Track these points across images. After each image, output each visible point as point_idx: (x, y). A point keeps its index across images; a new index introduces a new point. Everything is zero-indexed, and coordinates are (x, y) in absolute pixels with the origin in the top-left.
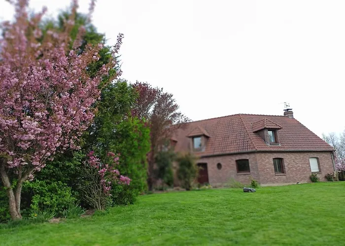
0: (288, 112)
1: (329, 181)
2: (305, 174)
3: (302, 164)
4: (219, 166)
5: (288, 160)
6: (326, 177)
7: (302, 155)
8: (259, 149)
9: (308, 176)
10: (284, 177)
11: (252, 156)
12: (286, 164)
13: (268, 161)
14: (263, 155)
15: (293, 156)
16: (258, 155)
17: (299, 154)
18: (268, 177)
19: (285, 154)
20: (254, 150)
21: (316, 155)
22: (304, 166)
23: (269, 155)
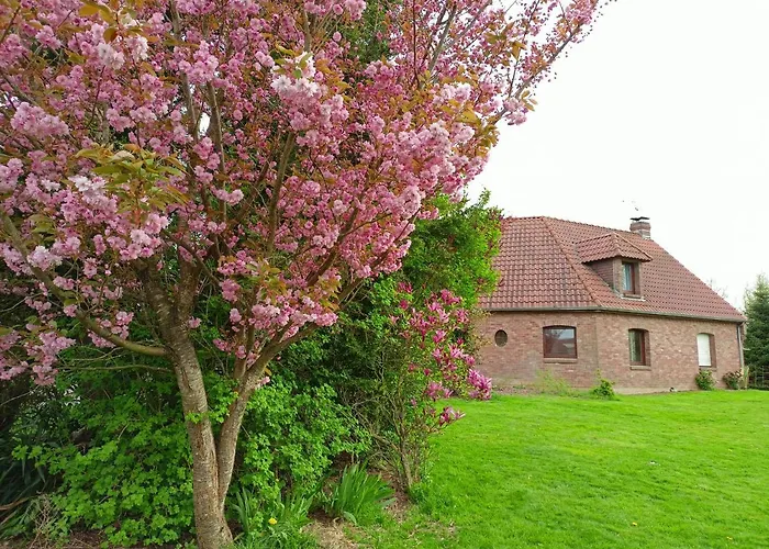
0: (640, 225)
1: (728, 388)
2: (686, 370)
3: (684, 346)
4: (501, 336)
5: (658, 334)
6: (724, 379)
7: (683, 326)
8: (605, 306)
9: (693, 373)
10: (647, 374)
11: (587, 319)
12: (652, 344)
13: (618, 336)
14: (609, 318)
15: (667, 326)
16: (599, 319)
17: (679, 323)
18: (616, 371)
19: (652, 321)
20: (592, 306)
21: (709, 328)
22: (686, 351)
23: (621, 319)
